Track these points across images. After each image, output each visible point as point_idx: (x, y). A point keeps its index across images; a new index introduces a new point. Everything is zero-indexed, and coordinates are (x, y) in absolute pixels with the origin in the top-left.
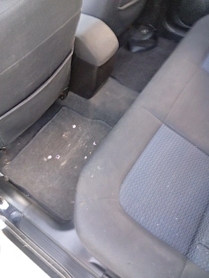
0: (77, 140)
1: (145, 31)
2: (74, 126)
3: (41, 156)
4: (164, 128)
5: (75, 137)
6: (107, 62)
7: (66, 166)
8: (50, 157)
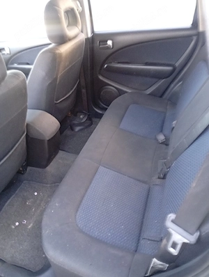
0: (40, 204)
1: (81, 117)
2: (36, 194)
3: (9, 225)
4: (101, 168)
5: (38, 202)
6: (52, 138)
7: (33, 227)
8: (17, 224)
